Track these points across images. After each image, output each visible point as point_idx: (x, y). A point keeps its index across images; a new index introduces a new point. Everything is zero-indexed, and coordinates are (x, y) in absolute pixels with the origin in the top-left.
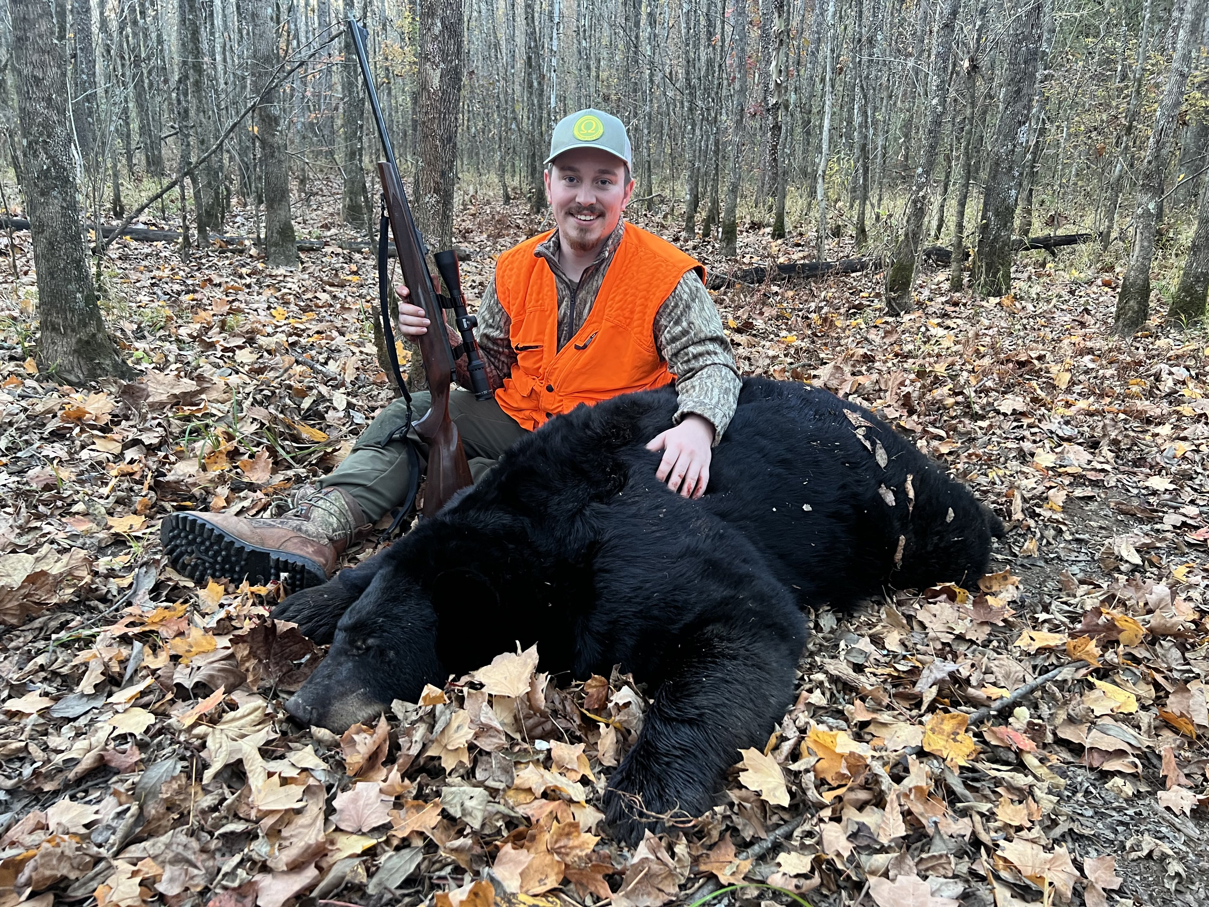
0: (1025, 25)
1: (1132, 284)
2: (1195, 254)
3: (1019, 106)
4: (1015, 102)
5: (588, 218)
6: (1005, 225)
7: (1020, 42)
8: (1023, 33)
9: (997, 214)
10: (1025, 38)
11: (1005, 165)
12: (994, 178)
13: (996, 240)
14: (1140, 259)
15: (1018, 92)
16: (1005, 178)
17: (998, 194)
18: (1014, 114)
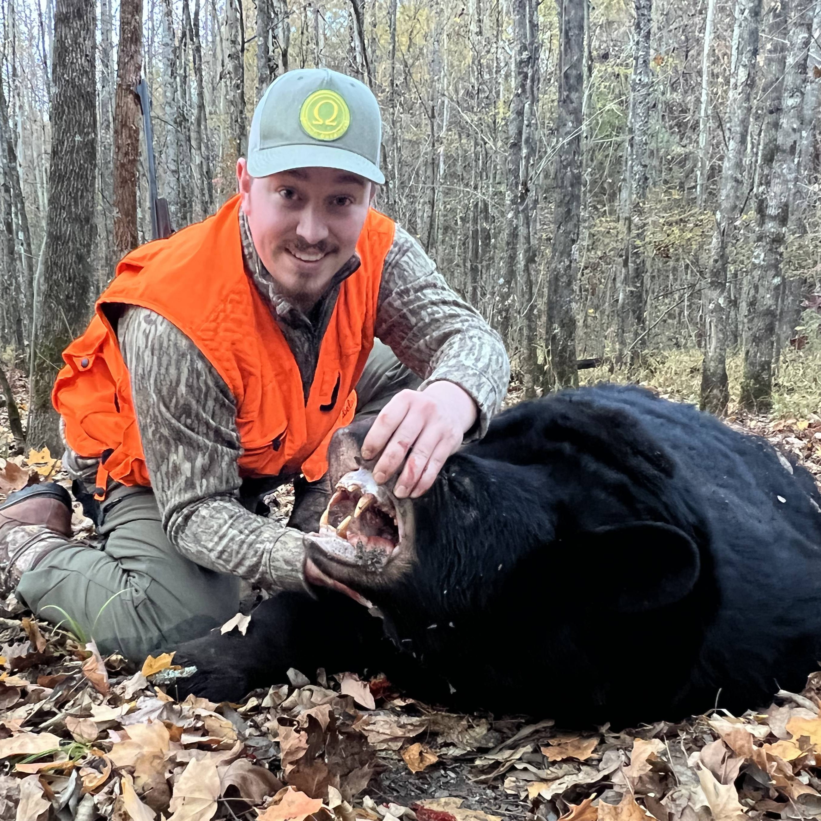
0: (567, 152)
1: (713, 374)
2: (757, 345)
3: (570, 226)
4: (567, 222)
5: (313, 258)
6: (570, 336)
7: (565, 167)
8: (566, 159)
9: (562, 326)
10: (569, 164)
11: (565, 279)
12: (556, 291)
13: (564, 349)
14: (718, 350)
15: (569, 211)
16: (566, 292)
17: (562, 307)
18: (567, 233)
